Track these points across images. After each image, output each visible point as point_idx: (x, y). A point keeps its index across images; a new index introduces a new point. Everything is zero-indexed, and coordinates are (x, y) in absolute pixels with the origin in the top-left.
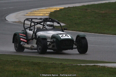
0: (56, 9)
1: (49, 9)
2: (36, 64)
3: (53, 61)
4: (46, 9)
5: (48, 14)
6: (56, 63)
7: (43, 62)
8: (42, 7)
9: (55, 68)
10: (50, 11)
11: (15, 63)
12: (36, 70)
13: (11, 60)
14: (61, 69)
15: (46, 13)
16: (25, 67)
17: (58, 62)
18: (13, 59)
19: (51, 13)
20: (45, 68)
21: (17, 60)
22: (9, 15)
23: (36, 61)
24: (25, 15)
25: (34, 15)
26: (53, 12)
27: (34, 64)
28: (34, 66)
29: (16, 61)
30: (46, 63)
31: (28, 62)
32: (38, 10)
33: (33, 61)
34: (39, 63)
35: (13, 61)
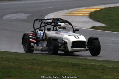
0: (96, 9)
1: (89, 9)
2: (76, 65)
3: (93, 63)
4: (86, 8)
5: (88, 14)
6: (96, 64)
7: (83, 63)
8: (82, 7)
9: (95, 69)
10: (90, 11)
11: (54, 64)
12: (75, 71)
13: (50, 61)
14: (101, 71)
15: (86, 13)
16: (64, 68)
17: (98, 64)
18: (52, 60)
19: (91, 13)
20: (85, 70)
21: (57, 61)
22: (48, 15)
23: (75, 62)
24: (64, 15)
25: (73, 15)
26: (93, 12)
27: (74, 66)
28: (73, 67)
29: (55, 62)
30: (86, 64)
31: (68, 63)
32: (78, 10)
33: (72, 62)
34: (79, 64)
35: (52, 61)
